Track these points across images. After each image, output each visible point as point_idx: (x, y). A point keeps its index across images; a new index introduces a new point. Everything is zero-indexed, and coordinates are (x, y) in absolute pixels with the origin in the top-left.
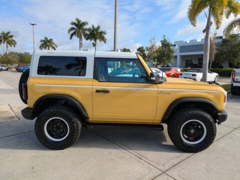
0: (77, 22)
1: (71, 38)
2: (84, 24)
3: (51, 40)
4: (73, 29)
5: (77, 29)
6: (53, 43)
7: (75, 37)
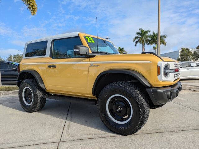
0: (140, 32)
1: (136, 45)
2: (146, 32)
3: (123, 48)
4: (137, 37)
5: (140, 38)
6: (124, 51)
7: (138, 44)
